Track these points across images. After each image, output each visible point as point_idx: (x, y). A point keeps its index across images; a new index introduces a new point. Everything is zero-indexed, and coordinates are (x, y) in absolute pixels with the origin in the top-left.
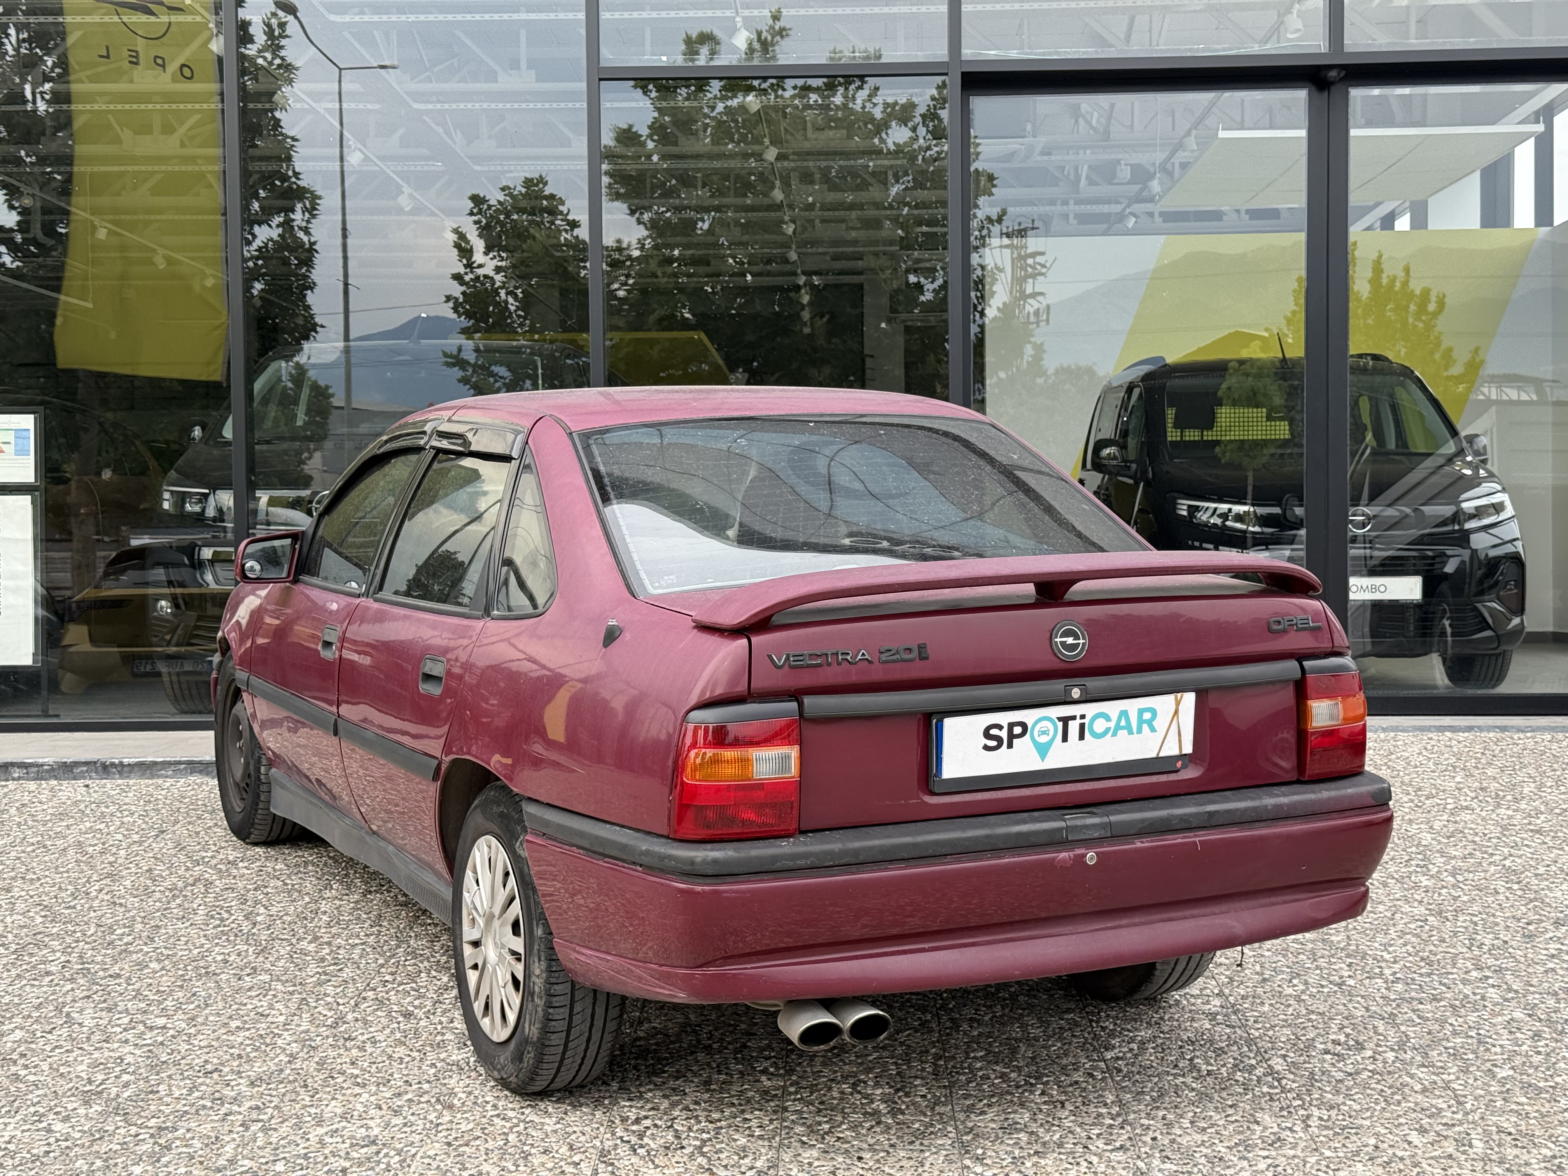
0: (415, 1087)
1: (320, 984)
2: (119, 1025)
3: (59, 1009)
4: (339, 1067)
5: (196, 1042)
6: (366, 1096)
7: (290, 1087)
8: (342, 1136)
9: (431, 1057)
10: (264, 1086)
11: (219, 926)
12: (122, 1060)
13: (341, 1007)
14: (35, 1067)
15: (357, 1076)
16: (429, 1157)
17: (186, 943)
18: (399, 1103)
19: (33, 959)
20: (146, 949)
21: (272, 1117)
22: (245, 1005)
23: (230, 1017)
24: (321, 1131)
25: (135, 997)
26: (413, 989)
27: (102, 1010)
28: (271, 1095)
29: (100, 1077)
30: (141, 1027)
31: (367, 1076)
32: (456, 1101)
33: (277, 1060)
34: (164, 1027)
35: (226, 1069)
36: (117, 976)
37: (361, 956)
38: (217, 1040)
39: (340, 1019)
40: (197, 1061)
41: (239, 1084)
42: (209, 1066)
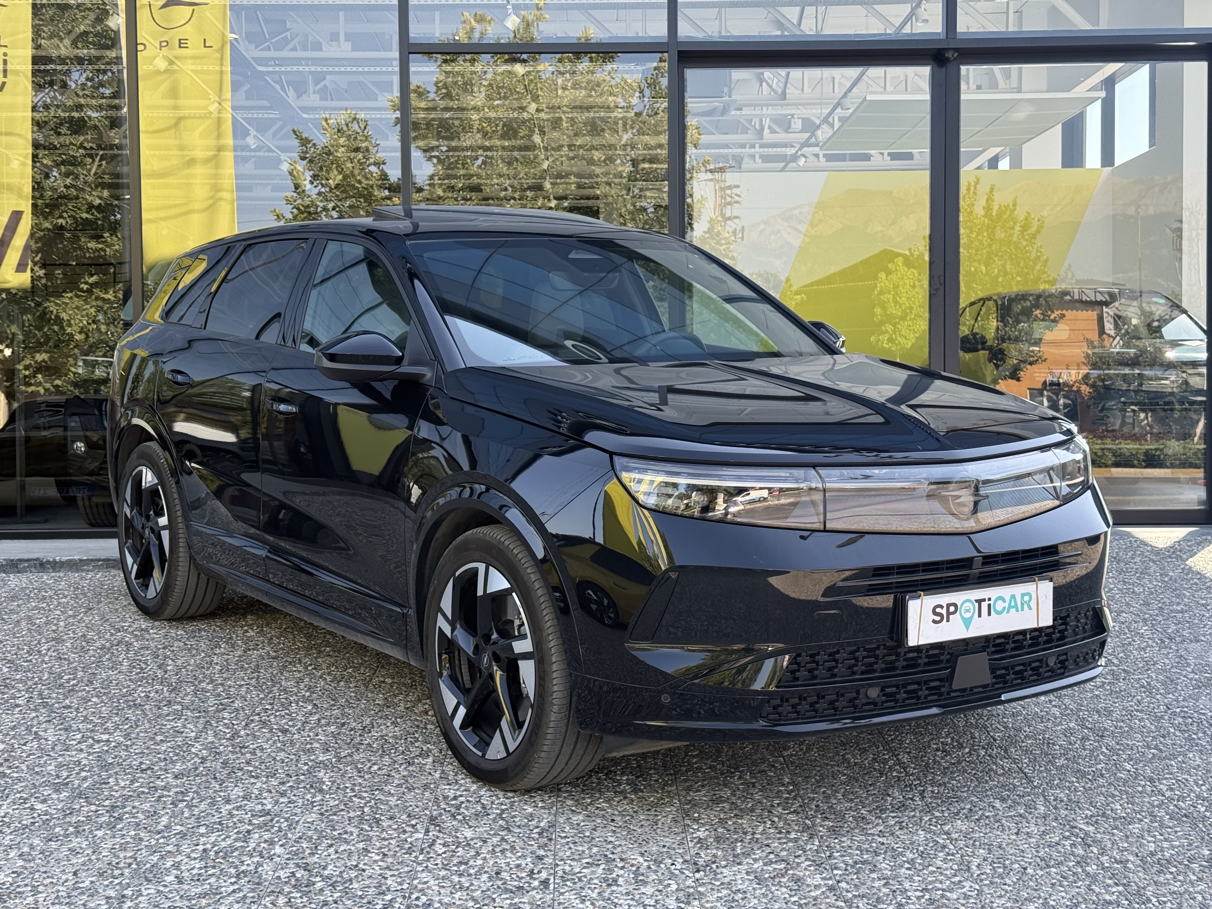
0: (294, 778)
1: (218, 711)
2: (75, 740)
3: (29, 729)
4: (238, 765)
5: (132, 750)
6: (259, 784)
7: (204, 779)
8: (245, 810)
9: (304, 758)
10: (185, 778)
11: (140, 673)
12: (80, 763)
13: (235, 726)
14: (17, 767)
15: (252, 771)
17: (117, 685)
18: (284, 788)
20: (87, 689)
21: (193, 798)
22: (165, 725)
23: (155, 734)
24: (228, 807)
25: (83, 721)
26: (286, 714)
27: (60, 729)
28: (191, 784)
29: (65, 774)
30: (91, 741)
31: (259, 771)
33: (192, 761)
34: (108, 741)
35: (156, 768)
36: (70, 707)
37: (247, 692)
38: (148, 748)
39: (236, 734)
40: (134, 763)
41: (167, 777)
42: (143, 766)
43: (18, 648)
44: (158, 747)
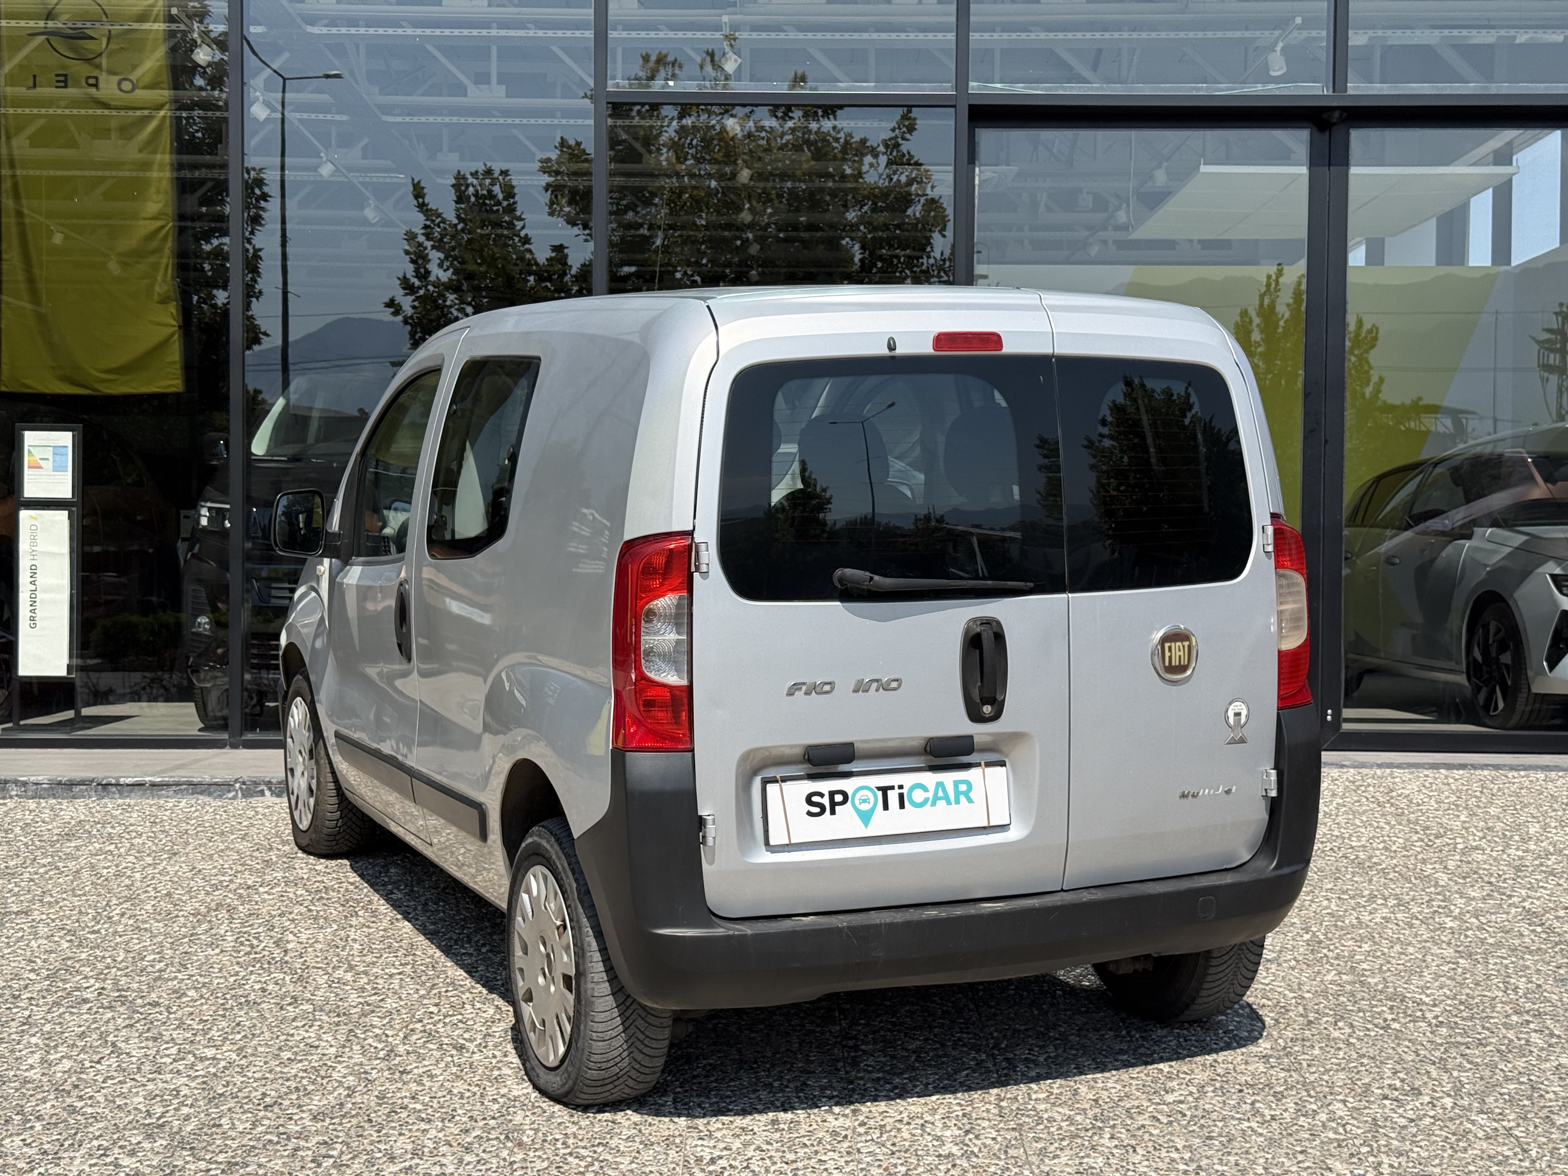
0: (481, 1123)
1: (364, 1015)
2: (168, 1056)
3: (103, 1036)
4: (400, 1101)
5: (250, 1074)
6: (434, 1131)
7: (354, 1121)
9: (491, 1091)
10: (328, 1121)
11: (250, 953)
12: (178, 1092)
13: (390, 1039)
14: (90, 1098)
15: (420, 1111)
17: (221, 970)
18: (469, 1140)
19: (67, 986)
20: (180, 976)
21: (342, 1153)
22: (292, 1035)
23: (280, 1049)
25: (178, 1026)
26: (461, 1021)
27: (147, 1039)
28: (335, 1130)
29: (159, 1109)
30: (191, 1057)
31: (430, 1111)
32: (525, 1139)
33: (336, 1094)
34: (214, 1058)
35: (286, 1103)
36: (156, 1004)
37: (401, 987)
38: (271, 1071)
39: (391, 1052)
40: (254, 1094)
41: (302, 1118)
42: (268, 1099)
43: (80, 912)
44: (285, 1070)
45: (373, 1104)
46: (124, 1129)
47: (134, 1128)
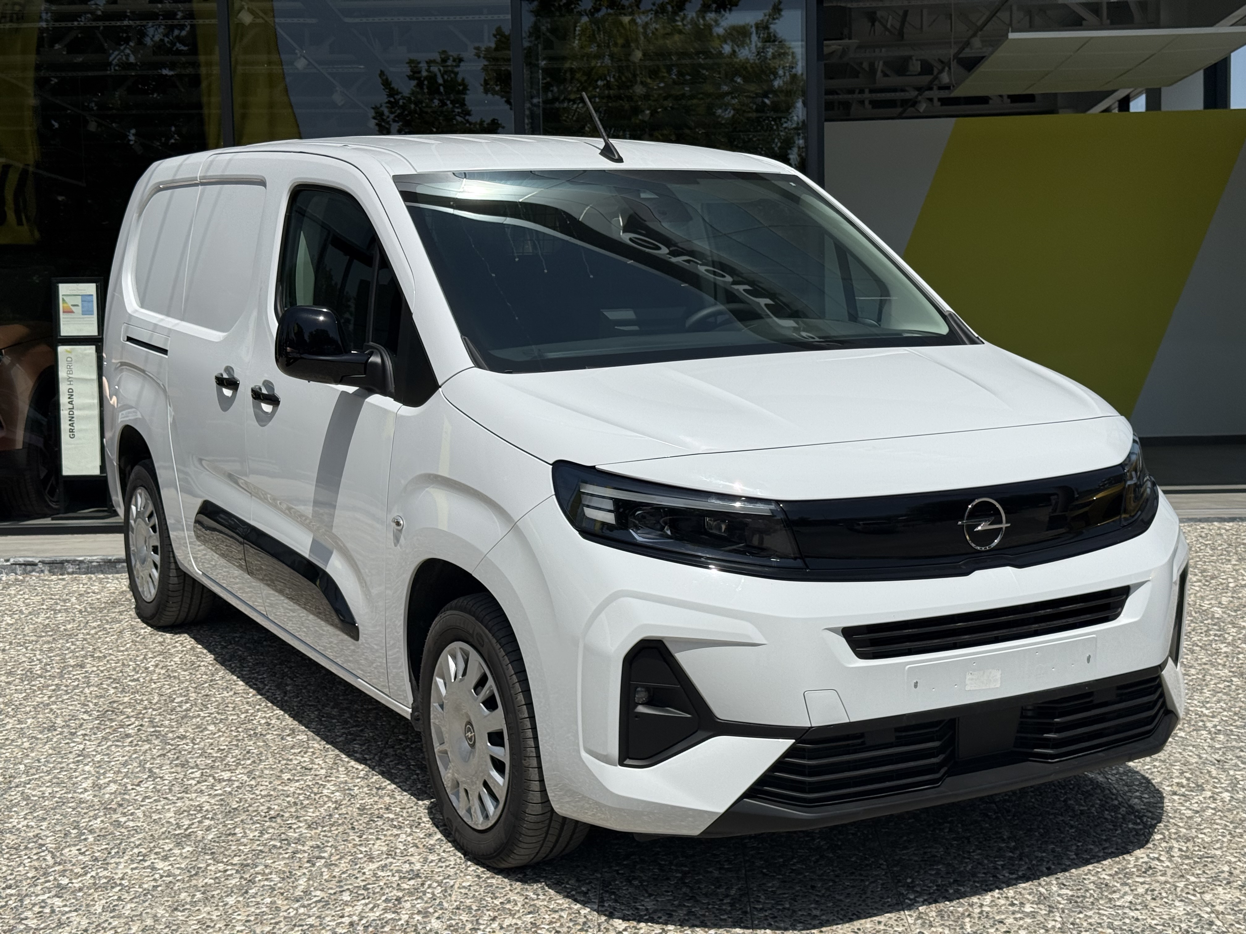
2: (193, 779)
3: (142, 764)
4: (377, 812)
5: (258, 792)
6: (404, 836)
7: (341, 829)
8: (391, 870)
10: (320, 829)
12: (201, 806)
15: (392, 820)
16: (464, 887)
17: (234, 708)
18: (432, 842)
20: (202, 714)
21: (331, 855)
22: (291, 760)
23: (281, 771)
24: (372, 866)
25: (201, 755)
27: (176, 766)
28: (326, 836)
30: (211, 779)
33: (326, 807)
34: (229, 780)
35: (287, 815)
36: (184, 737)
38: (274, 789)
40: (262, 808)
41: (299, 827)
42: (272, 812)
44: (286, 788)
45: (355, 814)
46: (159, 839)
47: (167, 838)
